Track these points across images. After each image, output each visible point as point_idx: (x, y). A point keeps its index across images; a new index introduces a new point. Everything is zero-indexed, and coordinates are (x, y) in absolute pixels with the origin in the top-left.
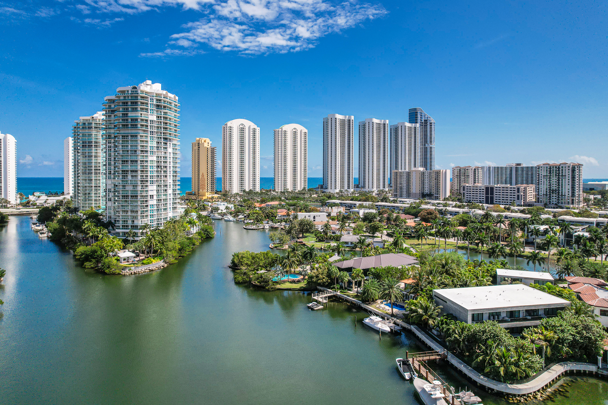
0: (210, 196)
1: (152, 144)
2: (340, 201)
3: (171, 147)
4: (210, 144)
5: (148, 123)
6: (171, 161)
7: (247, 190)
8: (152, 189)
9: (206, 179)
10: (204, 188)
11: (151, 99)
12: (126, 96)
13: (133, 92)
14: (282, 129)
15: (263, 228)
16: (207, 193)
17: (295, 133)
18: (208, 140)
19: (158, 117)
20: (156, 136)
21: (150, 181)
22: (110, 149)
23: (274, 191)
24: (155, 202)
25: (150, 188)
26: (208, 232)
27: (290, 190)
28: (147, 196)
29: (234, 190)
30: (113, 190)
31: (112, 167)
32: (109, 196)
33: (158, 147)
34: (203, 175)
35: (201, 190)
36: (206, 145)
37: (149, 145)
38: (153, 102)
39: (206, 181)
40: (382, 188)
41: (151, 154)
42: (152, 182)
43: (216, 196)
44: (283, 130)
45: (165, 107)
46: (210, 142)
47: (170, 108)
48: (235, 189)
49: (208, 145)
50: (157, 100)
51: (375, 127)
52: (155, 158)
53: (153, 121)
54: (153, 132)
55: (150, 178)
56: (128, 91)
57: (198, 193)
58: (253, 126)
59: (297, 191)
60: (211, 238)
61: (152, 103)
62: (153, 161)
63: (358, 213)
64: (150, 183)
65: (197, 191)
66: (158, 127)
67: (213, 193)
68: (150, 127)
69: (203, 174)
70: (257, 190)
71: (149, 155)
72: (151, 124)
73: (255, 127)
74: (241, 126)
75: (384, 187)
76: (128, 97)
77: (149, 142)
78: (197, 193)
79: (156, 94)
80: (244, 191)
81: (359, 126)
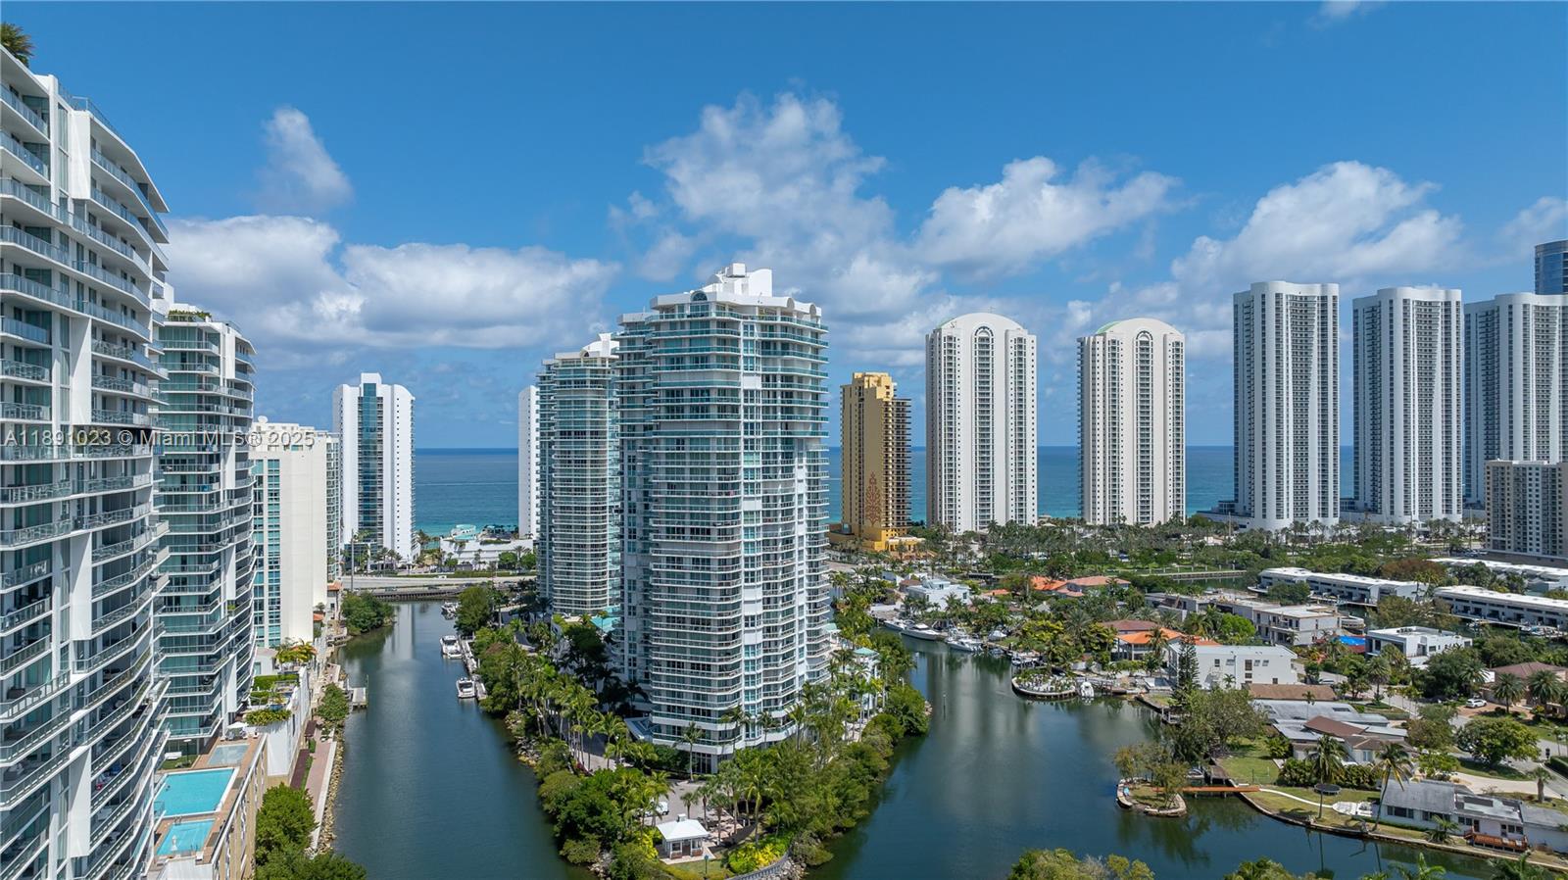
0: (895, 541)
1: (749, 462)
2: (1309, 574)
3: (805, 463)
4: (891, 391)
5: (739, 401)
6: (804, 505)
7: (1001, 522)
8: (751, 599)
9: (883, 492)
10: (875, 518)
11: (746, 327)
12: (675, 323)
13: (697, 308)
14: (1104, 335)
15: (1075, 694)
16: (884, 532)
17: (1144, 348)
18: (887, 380)
19: (768, 380)
20: (761, 436)
21: (746, 573)
22: (631, 464)
23: (1082, 522)
24: (756, 637)
25: (746, 595)
26: (911, 715)
27: (1130, 522)
28: (736, 621)
29: (962, 521)
30: (639, 585)
31: (639, 520)
32: (630, 601)
33: (766, 470)
34: (873, 481)
35: (867, 523)
36: (881, 394)
37: (743, 466)
38: (752, 334)
39: (883, 498)
40: (1438, 513)
41: (746, 492)
42: (751, 577)
43: (912, 540)
44: (1109, 337)
45: (785, 345)
46: (893, 385)
47: (801, 347)
48: (966, 521)
49: (888, 393)
50: (763, 327)
51: (1412, 312)
52: (758, 505)
53: (752, 391)
54: (752, 424)
55: (746, 566)
56: (682, 307)
57: (860, 531)
58: (1016, 330)
59: (1152, 525)
60: (919, 734)
61: (750, 338)
62: (752, 513)
63: (1401, 646)
64: (746, 581)
65: (855, 523)
66: (766, 409)
67: (901, 532)
68: (746, 411)
69: (873, 475)
70: (1029, 522)
71: (742, 494)
72: (746, 401)
73: (1024, 334)
74: (980, 335)
75: (1448, 510)
76: (682, 323)
77: (742, 458)
78: (855, 530)
79: (761, 309)
80: (993, 526)
81: (1356, 311)
